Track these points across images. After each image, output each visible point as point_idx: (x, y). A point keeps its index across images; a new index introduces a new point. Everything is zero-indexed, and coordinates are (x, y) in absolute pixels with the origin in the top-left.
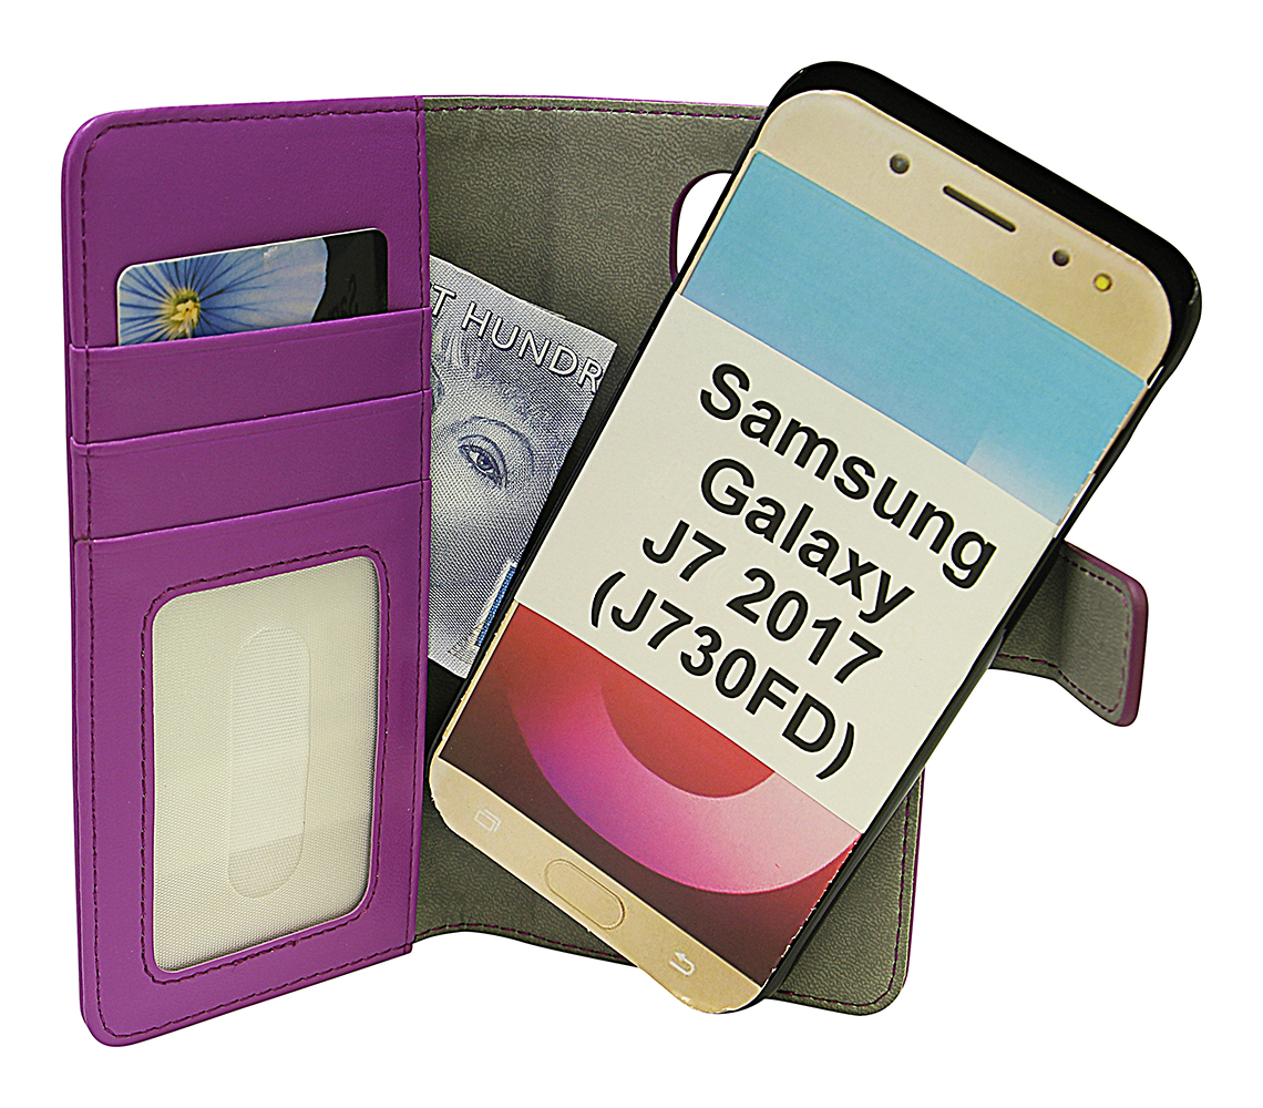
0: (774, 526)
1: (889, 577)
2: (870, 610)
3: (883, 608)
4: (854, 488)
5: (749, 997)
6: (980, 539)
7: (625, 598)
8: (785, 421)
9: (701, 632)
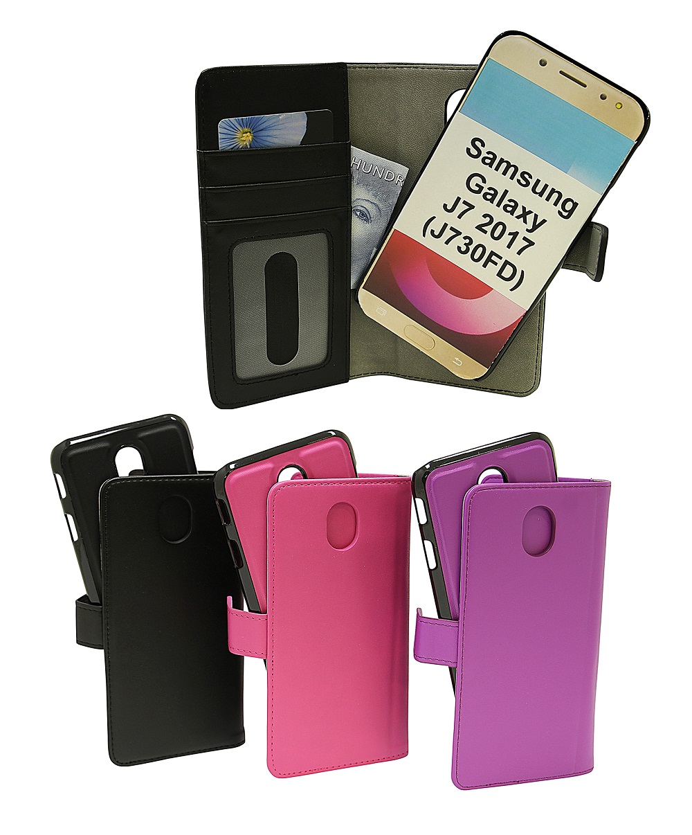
0: (494, 197)
1: (537, 216)
2: (530, 228)
3: (535, 227)
4: (524, 182)
6: (572, 201)
7: (436, 226)
8: (498, 159)
9: (465, 238)
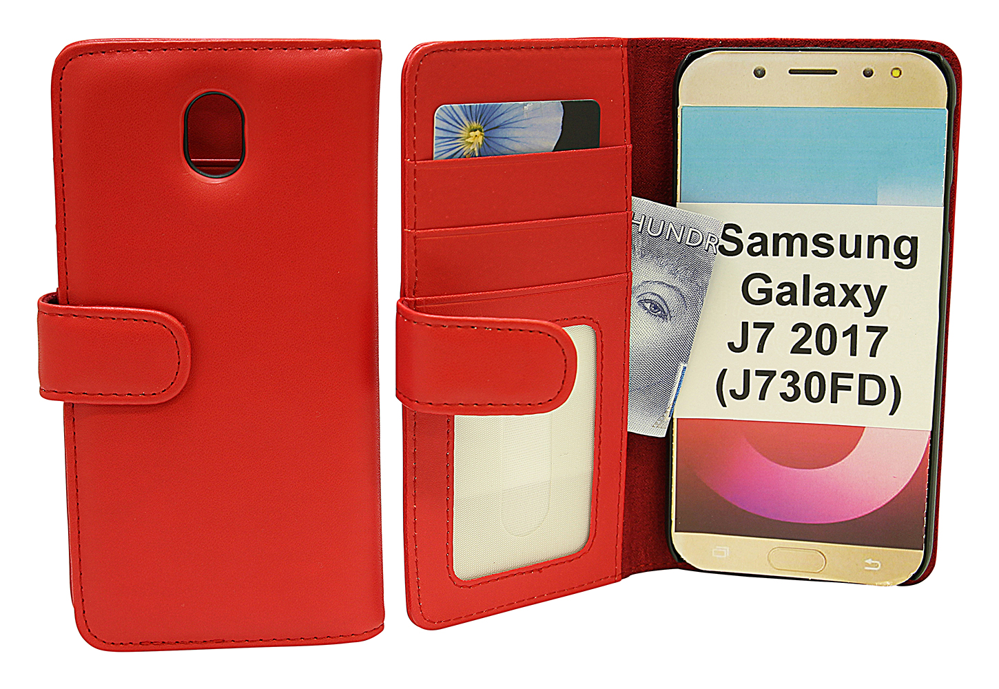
0: (794, 295)
1: (869, 286)
2: (868, 309)
3: (875, 304)
4: (824, 251)
5: (920, 560)
6: (906, 238)
7: (734, 382)
8: (770, 238)
9: (784, 376)
